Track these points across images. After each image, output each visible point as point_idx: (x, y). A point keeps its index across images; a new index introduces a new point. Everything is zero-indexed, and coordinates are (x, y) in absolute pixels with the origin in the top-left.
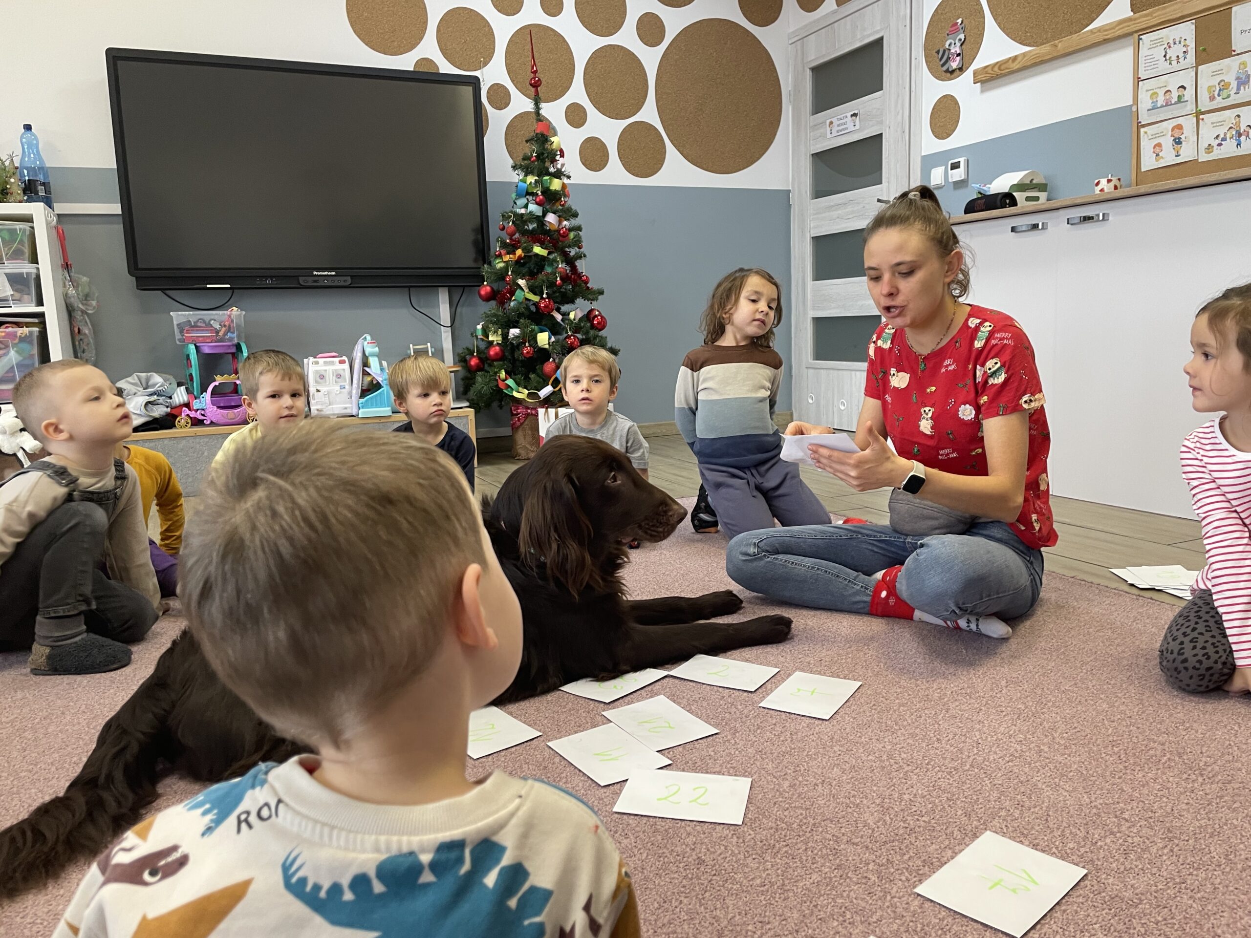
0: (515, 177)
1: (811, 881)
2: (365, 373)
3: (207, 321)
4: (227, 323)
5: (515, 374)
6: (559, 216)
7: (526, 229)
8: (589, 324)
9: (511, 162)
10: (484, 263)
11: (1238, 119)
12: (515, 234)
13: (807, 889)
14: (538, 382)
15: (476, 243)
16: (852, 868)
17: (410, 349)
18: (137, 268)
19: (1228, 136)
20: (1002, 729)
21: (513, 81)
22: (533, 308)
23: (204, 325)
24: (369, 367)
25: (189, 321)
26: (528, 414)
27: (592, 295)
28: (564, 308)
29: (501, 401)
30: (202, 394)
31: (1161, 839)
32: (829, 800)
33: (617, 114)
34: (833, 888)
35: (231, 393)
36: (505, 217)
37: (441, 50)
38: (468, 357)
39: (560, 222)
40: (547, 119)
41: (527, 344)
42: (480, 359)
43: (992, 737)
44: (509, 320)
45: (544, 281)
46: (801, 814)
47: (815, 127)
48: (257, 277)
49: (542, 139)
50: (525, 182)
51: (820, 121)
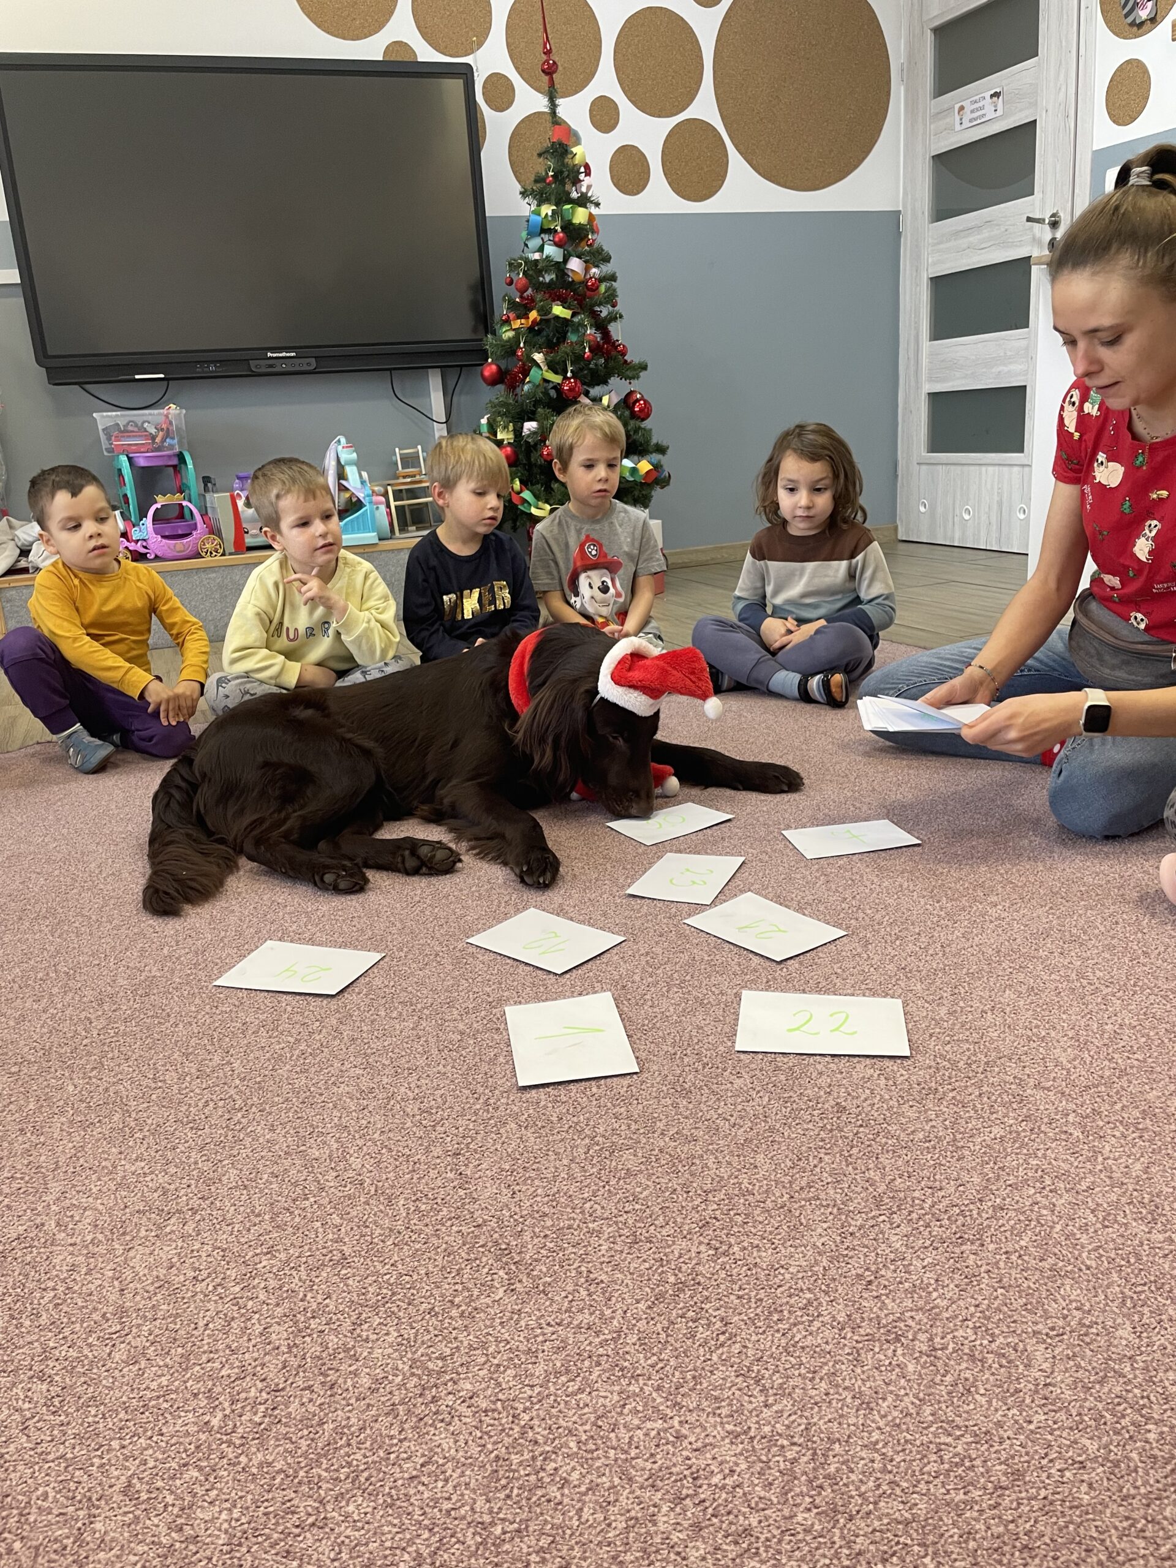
0: (524, 208)
2: (342, 489)
3: (140, 424)
4: (164, 426)
5: (532, 485)
6: (585, 262)
8: (628, 413)
9: (518, 188)
10: (487, 333)
12: (526, 290)
13: (988, 1146)
15: (474, 305)
17: (395, 453)
18: (46, 357)
21: (517, 68)
22: (553, 393)
23: (136, 429)
24: (346, 479)
25: (118, 425)
27: (632, 371)
28: (593, 391)
29: (515, 521)
30: (141, 519)
33: (661, 110)
34: (1022, 1146)
35: (177, 518)
36: (513, 266)
37: (418, 28)
39: (587, 270)
40: (565, 122)
44: (523, 411)
45: (568, 354)
46: (968, 1050)
47: (937, 116)
48: (198, 362)
49: (560, 150)
50: (539, 215)
51: (946, 106)
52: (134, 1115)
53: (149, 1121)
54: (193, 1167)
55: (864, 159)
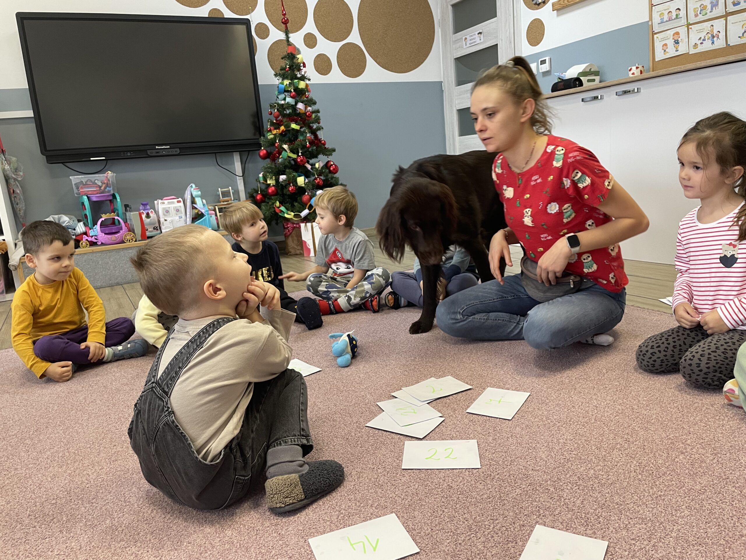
0: (277, 81)
1: (516, 493)
2: (194, 208)
3: (93, 181)
4: (105, 182)
5: (285, 204)
6: (305, 105)
7: (285, 114)
8: (327, 171)
9: (273, 72)
10: (260, 136)
11: (712, 27)
12: (278, 117)
13: (515, 498)
14: (300, 208)
15: (254, 124)
16: (538, 484)
17: (218, 191)
18: (46, 150)
19: (706, 38)
20: (609, 398)
21: (270, 21)
22: (293, 162)
23: (91, 183)
24: (196, 204)
25: (82, 181)
26: (294, 228)
27: (329, 152)
28: (311, 161)
29: (277, 220)
30: (94, 226)
31: (711, 454)
32: (517, 446)
33: (335, 39)
34: (529, 497)
35: (111, 224)
36: (272, 106)
37: (224, 3)
38: (255, 195)
39: (306, 108)
40: (293, 44)
41: (291, 185)
42: (263, 195)
43: (604, 402)
44: (279, 170)
45: (299, 145)
46: (503, 455)
47: (456, 42)
48: (122, 152)
49: (291, 56)
50: (283, 84)
51: (459, 38)
52: (116, 519)
53: (125, 522)
54: (149, 542)
55: (425, 59)
